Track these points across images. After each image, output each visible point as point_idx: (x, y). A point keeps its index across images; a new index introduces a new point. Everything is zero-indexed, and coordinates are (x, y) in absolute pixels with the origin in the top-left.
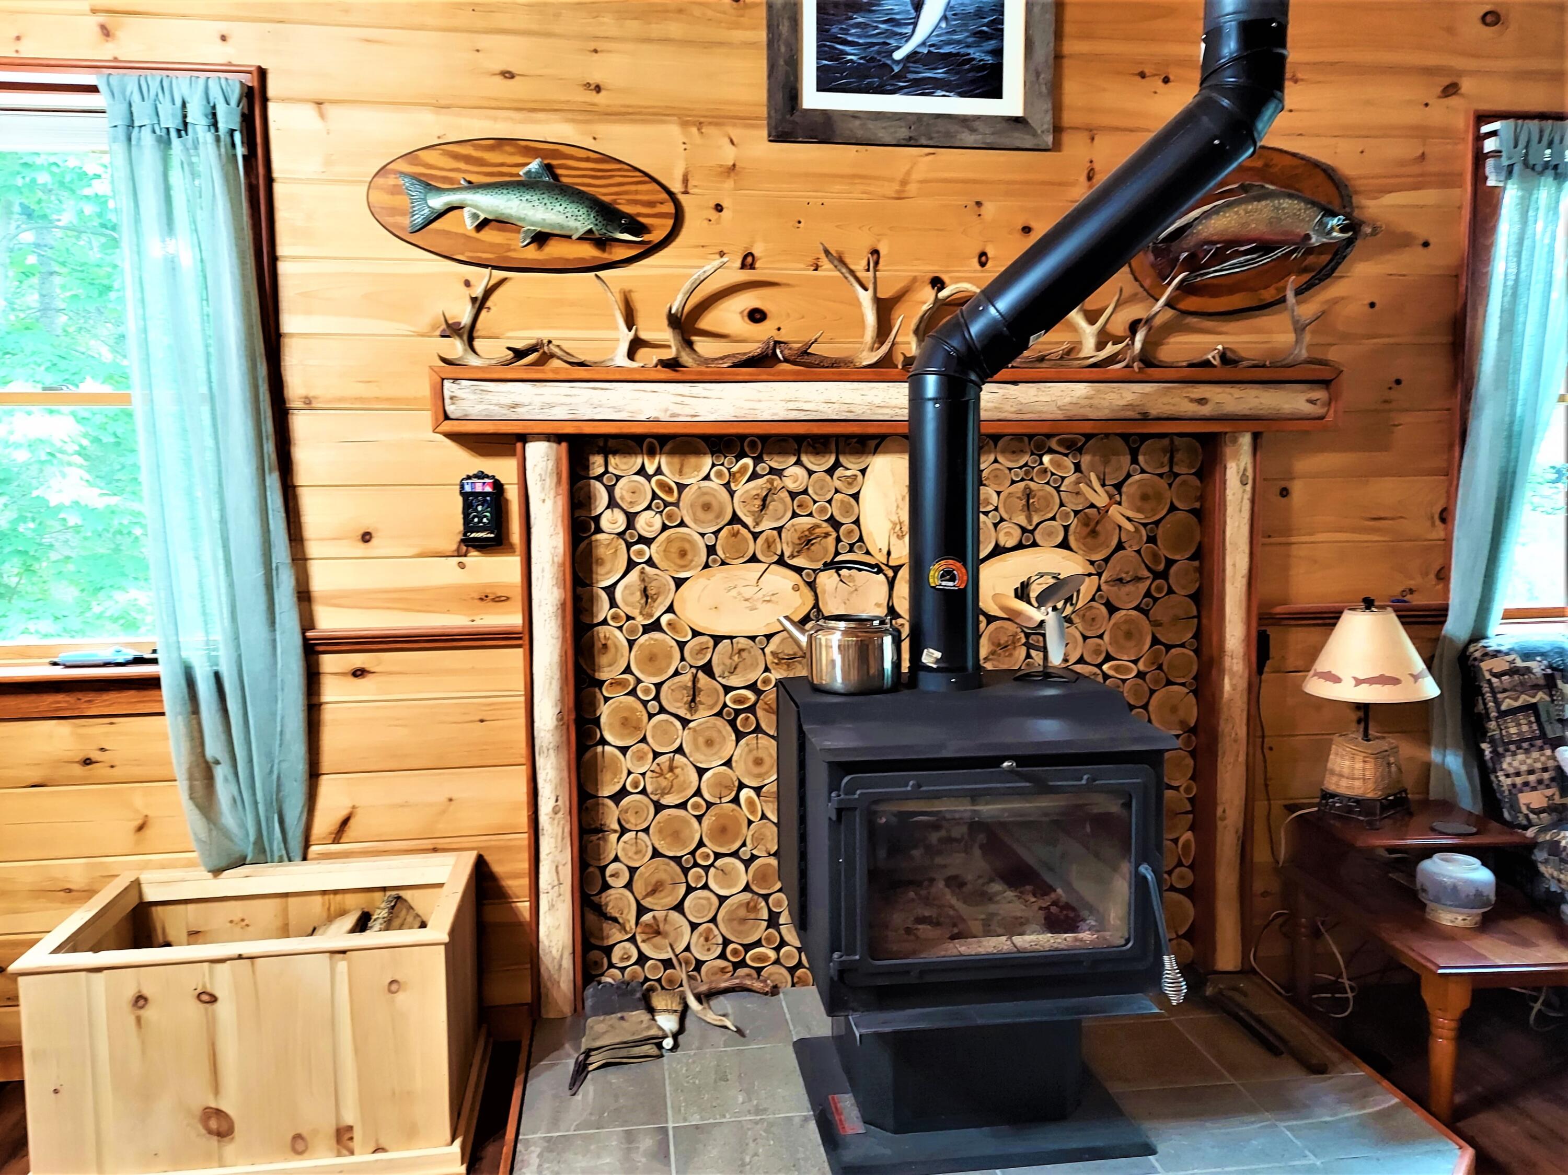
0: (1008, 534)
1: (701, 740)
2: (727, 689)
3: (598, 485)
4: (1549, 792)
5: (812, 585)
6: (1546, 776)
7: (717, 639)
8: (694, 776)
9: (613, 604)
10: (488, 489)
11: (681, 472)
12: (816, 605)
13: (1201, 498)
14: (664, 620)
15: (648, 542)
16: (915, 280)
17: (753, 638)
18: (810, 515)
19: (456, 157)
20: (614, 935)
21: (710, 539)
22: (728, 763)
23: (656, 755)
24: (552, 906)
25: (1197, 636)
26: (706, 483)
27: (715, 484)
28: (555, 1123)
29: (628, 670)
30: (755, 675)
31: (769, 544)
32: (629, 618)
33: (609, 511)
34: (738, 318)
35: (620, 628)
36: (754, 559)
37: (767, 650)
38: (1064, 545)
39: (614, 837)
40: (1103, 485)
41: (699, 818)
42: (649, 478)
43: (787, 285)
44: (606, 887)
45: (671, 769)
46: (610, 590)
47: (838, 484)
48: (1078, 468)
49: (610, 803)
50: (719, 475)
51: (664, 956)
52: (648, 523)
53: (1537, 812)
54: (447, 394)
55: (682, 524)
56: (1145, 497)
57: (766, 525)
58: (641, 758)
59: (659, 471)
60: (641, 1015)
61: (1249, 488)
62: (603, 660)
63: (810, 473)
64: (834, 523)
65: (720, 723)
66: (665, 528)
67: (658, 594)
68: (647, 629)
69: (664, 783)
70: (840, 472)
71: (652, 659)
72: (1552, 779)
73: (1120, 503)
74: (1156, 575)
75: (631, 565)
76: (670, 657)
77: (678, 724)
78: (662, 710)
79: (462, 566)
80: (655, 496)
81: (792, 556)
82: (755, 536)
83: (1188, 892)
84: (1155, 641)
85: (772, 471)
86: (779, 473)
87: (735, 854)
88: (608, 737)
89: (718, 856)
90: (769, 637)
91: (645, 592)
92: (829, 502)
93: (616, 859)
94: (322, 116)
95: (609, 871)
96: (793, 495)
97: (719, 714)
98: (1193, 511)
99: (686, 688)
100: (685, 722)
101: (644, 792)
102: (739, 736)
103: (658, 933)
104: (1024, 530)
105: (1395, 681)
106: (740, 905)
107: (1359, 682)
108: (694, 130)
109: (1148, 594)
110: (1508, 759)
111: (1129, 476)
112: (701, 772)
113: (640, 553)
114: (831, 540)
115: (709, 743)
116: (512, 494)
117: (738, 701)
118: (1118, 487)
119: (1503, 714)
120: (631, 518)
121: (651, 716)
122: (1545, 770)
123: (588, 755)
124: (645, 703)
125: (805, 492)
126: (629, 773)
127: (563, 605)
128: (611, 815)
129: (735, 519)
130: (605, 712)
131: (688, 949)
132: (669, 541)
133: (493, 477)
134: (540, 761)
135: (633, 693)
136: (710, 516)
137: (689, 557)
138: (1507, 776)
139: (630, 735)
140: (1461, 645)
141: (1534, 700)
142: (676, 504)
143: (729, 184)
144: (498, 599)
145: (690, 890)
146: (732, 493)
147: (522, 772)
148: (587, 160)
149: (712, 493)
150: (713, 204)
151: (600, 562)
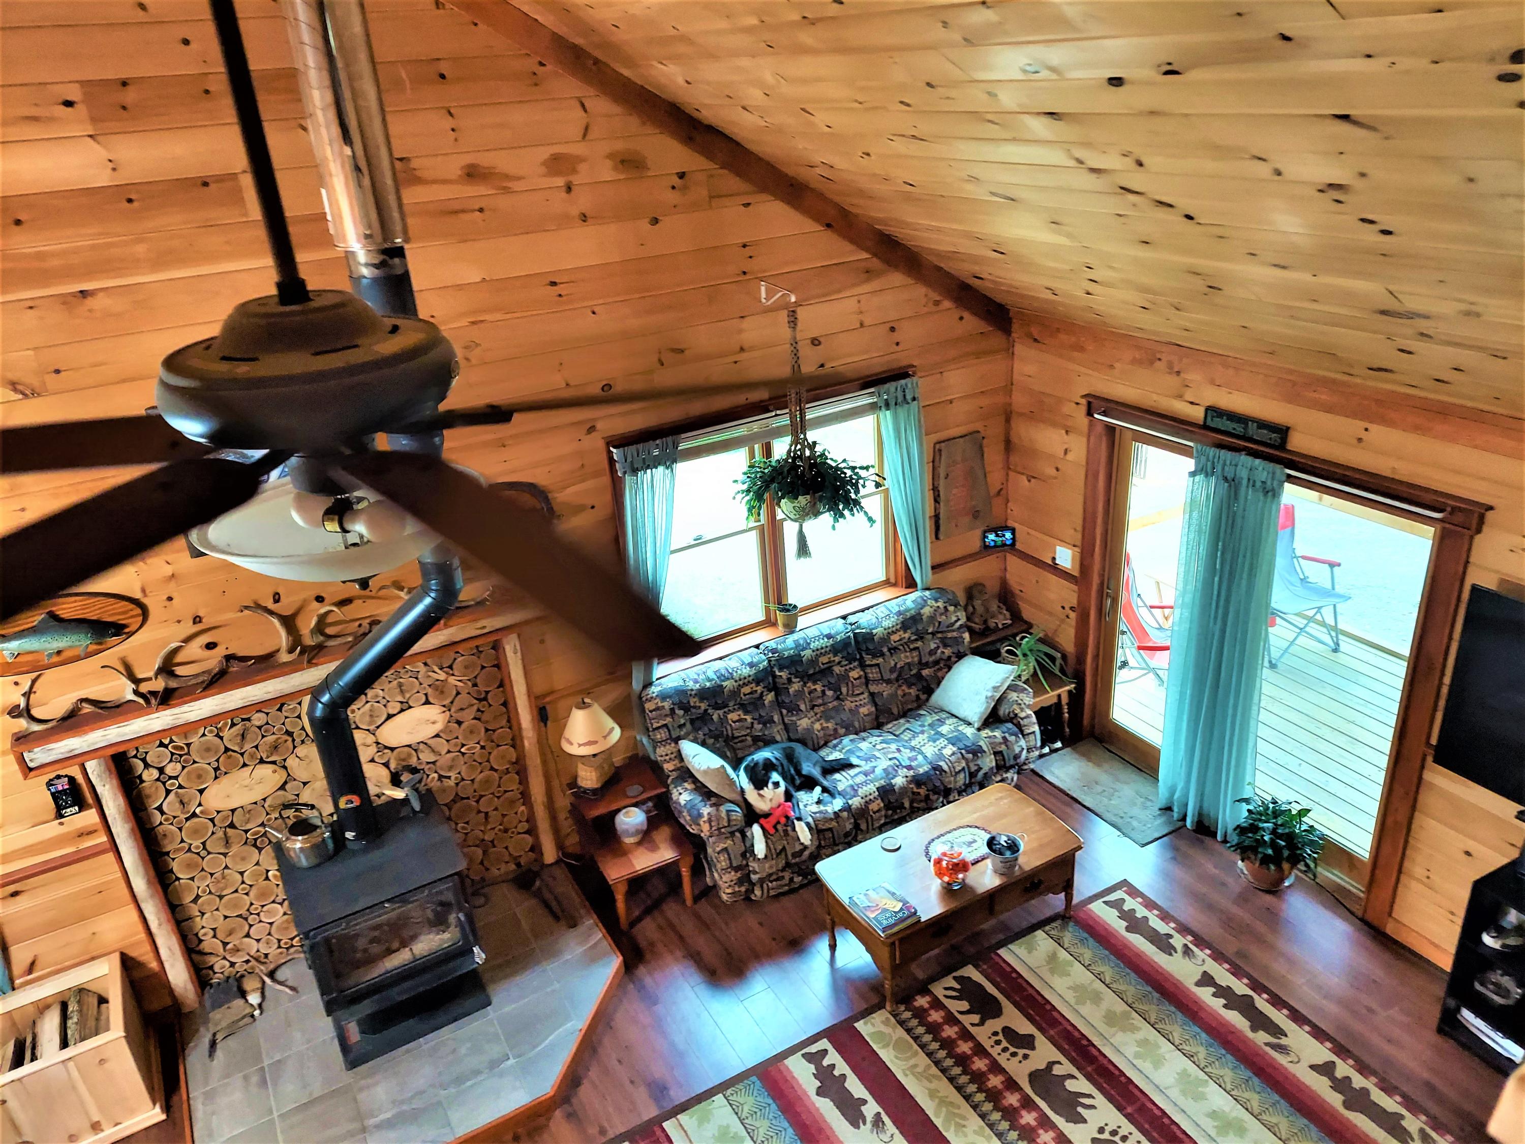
0: (394, 708)
1: (238, 859)
2: (246, 831)
3: (135, 760)
4: (674, 763)
5: (285, 767)
6: (673, 756)
7: (233, 811)
8: (239, 877)
9: (162, 813)
10: (66, 783)
11: (186, 737)
12: (289, 775)
13: (497, 658)
14: (198, 811)
15: (176, 778)
16: (304, 601)
17: (255, 803)
18: (274, 733)
20: (212, 960)
21: (214, 764)
22: (257, 864)
23: (212, 875)
24: (172, 966)
25: (509, 721)
26: (204, 738)
27: (210, 737)
28: (206, 1083)
29: (182, 841)
30: (263, 818)
31: (252, 756)
32: (175, 817)
33: (146, 771)
34: (200, 651)
35: (172, 824)
36: (245, 765)
37: (266, 806)
38: (427, 702)
39: (199, 918)
40: (441, 669)
41: (247, 894)
42: (166, 746)
43: (225, 626)
44: (201, 941)
45: (224, 878)
46: (160, 809)
47: (287, 714)
48: (425, 664)
49: (192, 905)
50: (211, 732)
51: (245, 959)
52: (172, 769)
53: (671, 771)
54: (27, 760)
55: (195, 762)
56: (466, 667)
57: (248, 746)
58: (203, 879)
59: (172, 741)
60: (239, 1002)
61: (519, 654)
62: (166, 842)
63: (267, 714)
64: (289, 733)
65: (246, 847)
66: (184, 767)
67: (190, 801)
68: (187, 819)
69: (221, 885)
71: (195, 832)
72: (675, 757)
73: (453, 675)
74: (480, 700)
75: (168, 792)
76: (207, 828)
77: (221, 856)
78: (209, 853)
79: (61, 824)
80: (172, 754)
81: (268, 757)
82: (242, 754)
83: (528, 832)
84: (487, 730)
85: (243, 720)
86: (249, 719)
87: (274, 902)
88: (180, 876)
89: (263, 906)
90: (264, 800)
91: (182, 803)
92: (283, 724)
93: (203, 927)
95: (200, 935)
96: (260, 728)
97: (246, 843)
98: (494, 666)
99: (221, 838)
100: (225, 855)
101: (210, 893)
102: (260, 850)
103: (238, 950)
104: (402, 702)
105: (595, 742)
106: (283, 922)
107: (580, 745)
108: (142, 564)
109: (478, 710)
111: (455, 659)
112: (242, 873)
113: (173, 785)
114: (290, 743)
115: (243, 858)
116: (80, 778)
117: (253, 834)
118: (451, 667)
119: (654, 730)
120: (161, 770)
121: (203, 858)
122: (672, 753)
123: (171, 888)
124: (198, 854)
125: (267, 723)
126: (199, 887)
127: (132, 830)
128: (194, 910)
129: (227, 750)
130: (175, 866)
131: (258, 951)
132: (188, 773)
133: (66, 776)
134: (143, 906)
135: (189, 850)
136: (212, 753)
137: (204, 777)
138: (659, 756)
139: (193, 870)
140: (638, 693)
141: (665, 722)
142: (188, 754)
143: (173, 584)
144: (90, 833)
145: (251, 926)
146: (221, 738)
147: (132, 907)
148: (75, 602)
149: (207, 742)
150: (165, 598)
151: (148, 797)
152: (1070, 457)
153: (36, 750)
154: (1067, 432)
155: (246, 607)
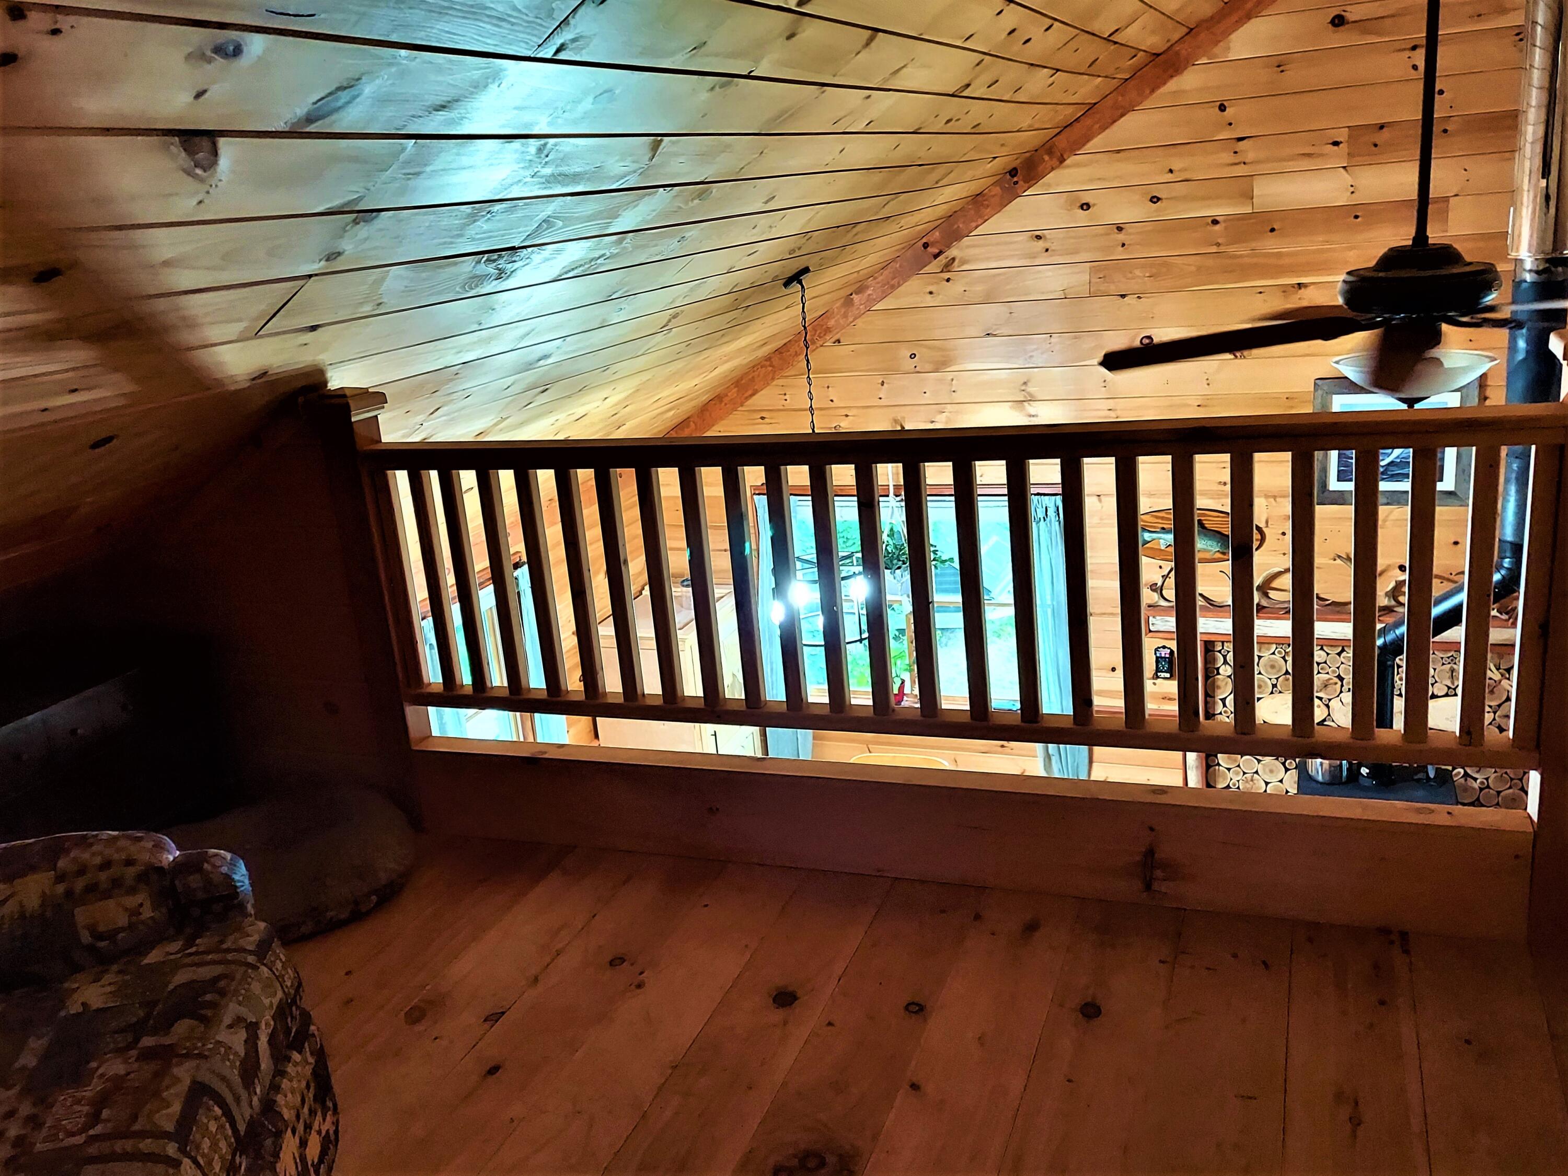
0: (1440, 689)
1: (1267, 770)
3: (1219, 654)
5: (1328, 706)
8: (1264, 785)
9: (1224, 705)
10: (1167, 656)
11: (1260, 651)
12: (1329, 715)
16: (1389, 566)
18: (1328, 673)
19: (1157, 517)
21: (1274, 682)
22: (1281, 781)
23: (1244, 773)
26: (1273, 656)
27: (1277, 657)
32: (1232, 713)
33: (1223, 666)
35: (1227, 717)
43: (1319, 568)
45: (1252, 780)
46: (1223, 701)
47: (1343, 660)
50: (1280, 653)
54: (1150, 623)
55: (1260, 673)
58: (1237, 773)
63: (1328, 654)
64: (1341, 677)
65: (1277, 763)
69: (1248, 786)
70: (1344, 654)
73: (1508, 679)
77: (1255, 761)
78: (1247, 754)
79: (1154, 684)
81: (1317, 692)
88: (1221, 762)
92: (1338, 668)
94: (1100, 501)
96: (1319, 663)
97: (1277, 758)
100: (1259, 761)
101: (1237, 788)
102: (1287, 770)
104: (1449, 687)
108: (1272, 500)
112: (1267, 783)
114: (1339, 685)
115: (1271, 771)
118: (1508, 670)
123: (1212, 769)
125: (1326, 662)
126: (1231, 779)
129: (1287, 673)
133: (1169, 648)
134: (1189, 772)
136: (1274, 671)
137: (1263, 688)
139: (1232, 764)
142: (1257, 664)
143: (1289, 523)
144: (1170, 699)
146: (1286, 661)
147: (1180, 772)
148: (1218, 517)
149: (1276, 661)
150: (1281, 532)
151: (1219, 687)
153: (1158, 618)
155: (1339, 557)
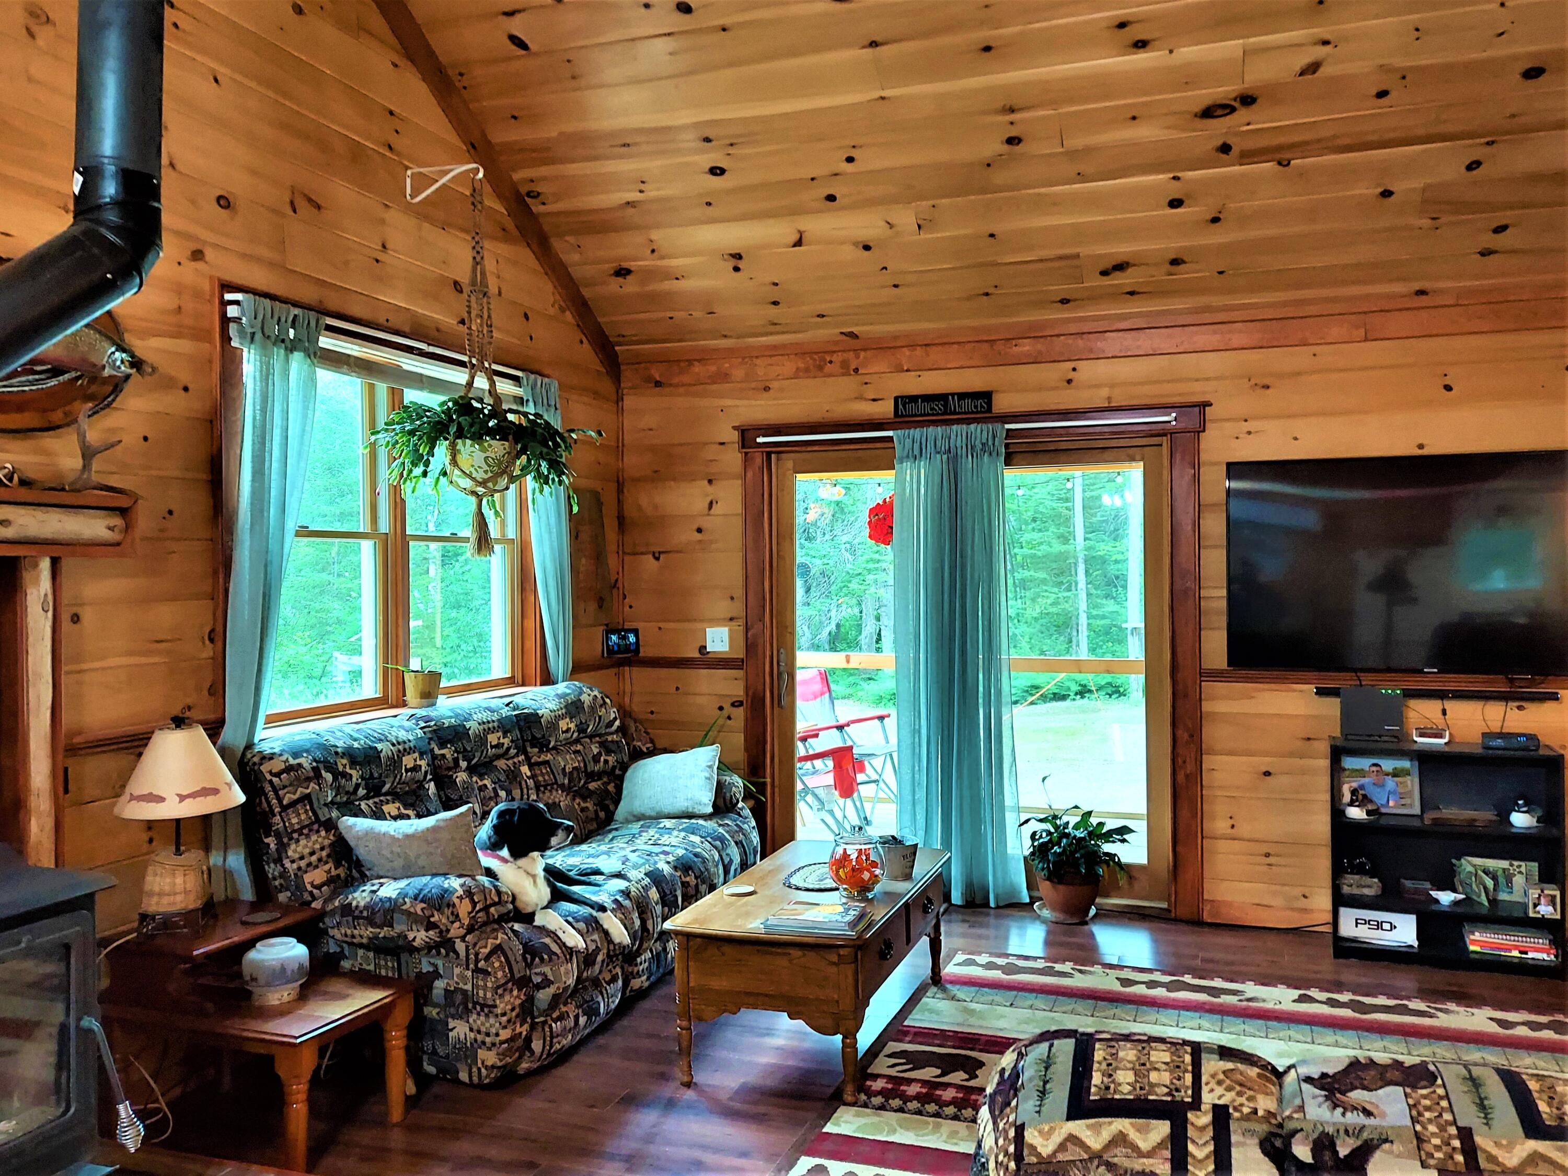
4: (327, 867)
6: (324, 853)
53: (319, 887)
61: (50, 614)
72: (328, 856)
107: (182, 798)
110: (293, 846)
122: (322, 849)
138: (293, 862)
140: (241, 752)
141: (308, 791)
152: (716, 509)
154: (710, 481)
